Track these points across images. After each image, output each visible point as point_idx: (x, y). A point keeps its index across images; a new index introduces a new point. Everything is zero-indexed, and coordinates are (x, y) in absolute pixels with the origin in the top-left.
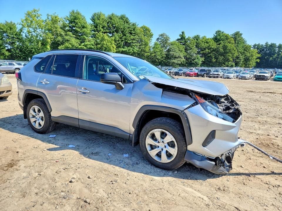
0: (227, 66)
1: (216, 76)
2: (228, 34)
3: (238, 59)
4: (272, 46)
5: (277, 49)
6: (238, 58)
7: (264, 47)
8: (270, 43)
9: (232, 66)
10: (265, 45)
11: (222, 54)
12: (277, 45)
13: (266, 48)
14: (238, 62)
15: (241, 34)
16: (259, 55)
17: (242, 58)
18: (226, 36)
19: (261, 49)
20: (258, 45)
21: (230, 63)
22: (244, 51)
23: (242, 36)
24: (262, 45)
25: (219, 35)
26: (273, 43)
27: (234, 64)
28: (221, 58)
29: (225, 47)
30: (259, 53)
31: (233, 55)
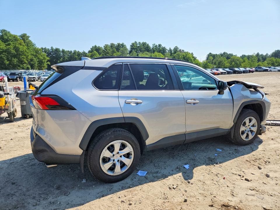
0: (23, 69)
1: (32, 79)
2: (16, 35)
3: (32, 62)
4: (57, 50)
5: (62, 53)
6: (32, 60)
7: (50, 51)
8: (54, 48)
9: (28, 69)
10: (51, 49)
11: (15, 56)
12: (61, 50)
13: (53, 52)
14: (33, 64)
15: (29, 37)
16: (48, 58)
17: (36, 60)
18: (14, 37)
19: (48, 52)
20: (45, 48)
21: (25, 65)
22: (36, 54)
23: (30, 39)
24: (48, 49)
25: (6, 35)
26: (57, 48)
27: (29, 66)
28: (15, 60)
29: (16, 49)
30: (47, 56)
31: (27, 58)
